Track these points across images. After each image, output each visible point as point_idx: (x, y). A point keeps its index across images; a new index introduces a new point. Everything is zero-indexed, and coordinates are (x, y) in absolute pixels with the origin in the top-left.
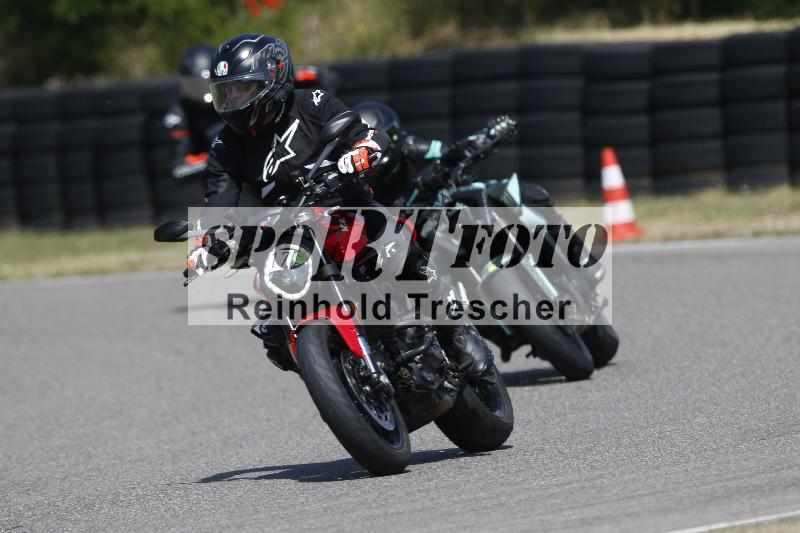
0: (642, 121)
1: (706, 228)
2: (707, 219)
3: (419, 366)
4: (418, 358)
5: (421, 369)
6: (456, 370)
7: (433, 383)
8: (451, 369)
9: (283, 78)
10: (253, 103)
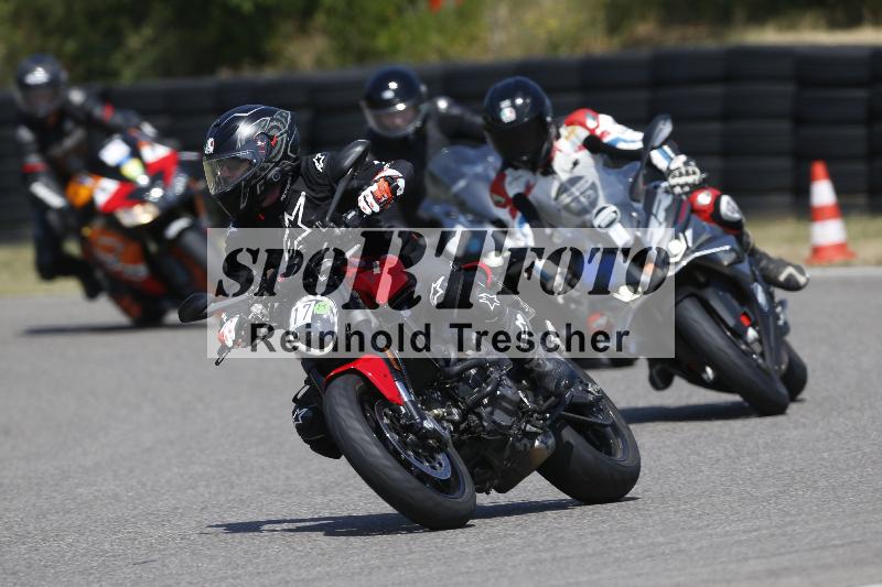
0: (860, 132)
3: (489, 409)
4: (486, 401)
5: (492, 413)
6: (542, 413)
7: (510, 428)
8: (534, 411)
9: (276, 155)
10: (240, 184)
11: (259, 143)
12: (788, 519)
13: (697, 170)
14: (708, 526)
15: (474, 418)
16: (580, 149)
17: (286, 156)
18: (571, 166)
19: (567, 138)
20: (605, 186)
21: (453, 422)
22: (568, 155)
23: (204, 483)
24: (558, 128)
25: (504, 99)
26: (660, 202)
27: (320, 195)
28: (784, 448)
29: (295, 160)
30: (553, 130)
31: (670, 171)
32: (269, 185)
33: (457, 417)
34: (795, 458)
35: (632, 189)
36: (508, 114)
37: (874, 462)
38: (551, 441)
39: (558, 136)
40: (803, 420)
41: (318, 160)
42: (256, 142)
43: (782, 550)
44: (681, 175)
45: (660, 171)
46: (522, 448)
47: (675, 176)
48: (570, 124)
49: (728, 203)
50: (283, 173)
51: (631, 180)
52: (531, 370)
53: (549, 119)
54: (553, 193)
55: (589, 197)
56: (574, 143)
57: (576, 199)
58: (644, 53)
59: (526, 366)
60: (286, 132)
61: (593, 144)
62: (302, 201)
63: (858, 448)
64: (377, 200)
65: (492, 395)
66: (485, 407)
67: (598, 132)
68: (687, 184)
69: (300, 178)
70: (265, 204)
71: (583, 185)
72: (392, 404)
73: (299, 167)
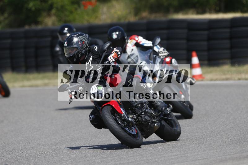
0: (205, 43)
1: (224, 77)
2: (224, 74)
3: (144, 115)
4: (143, 113)
5: (145, 116)
6: (157, 116)
7: (149, 120)
8: (155, 116)
9: (84, 46)
10: (74, 54)
11: (80, 43)
12: (186, 152)
13: (167, 52)
14: (163, 154)
15: (140, 118)
16: (134, 46)
17: (87, 47)
18: (131, 50)
19: (130, 43)
20: (141, 56)
21: (134, 119)
22: (130, 48)
23: (22, 143)
24: (128, 40)
25: (114, 32)
26: (158, 60)
27: (96, 57)
28: (184, 132)
29: (89, 48)
30: (127, 41)
31: (159, 52)
32: (82, 54)
33: (135, 118)
34: (188, 135)
35: (150, 57)
36: (115, 36)
37: (210, 136)
38: (159, 124)
39: (128, 43)
40: (190, 124)
41: (95, 48)
42: (79, 43)
43: (184, 161)
44: (162, 53)
45: (156, 52)
46: (152, 126)
47: (161, 53)
48: (131, 39)
49: (174, 61)
50: (86, 51)
51: (149, 54)
52: (154, 105)
53: (126, 38)
54: (126, 58)
55: (136, 59)
56: (132, 44)
57: (132, 60)
58: (145, 21)
59: (153, 104)
60: (87, 40)
61: (137, 45)
62: (91, 59)
63: (205, 132)
64: (114, 58)
65: (145, 112)
66: (143, 115)
67: (139, 41)
68: (164, 56)
69: (90, 53)
70: (81, 60)
71: (134, 56)
72: (120, 114)
73: (90, 50)
